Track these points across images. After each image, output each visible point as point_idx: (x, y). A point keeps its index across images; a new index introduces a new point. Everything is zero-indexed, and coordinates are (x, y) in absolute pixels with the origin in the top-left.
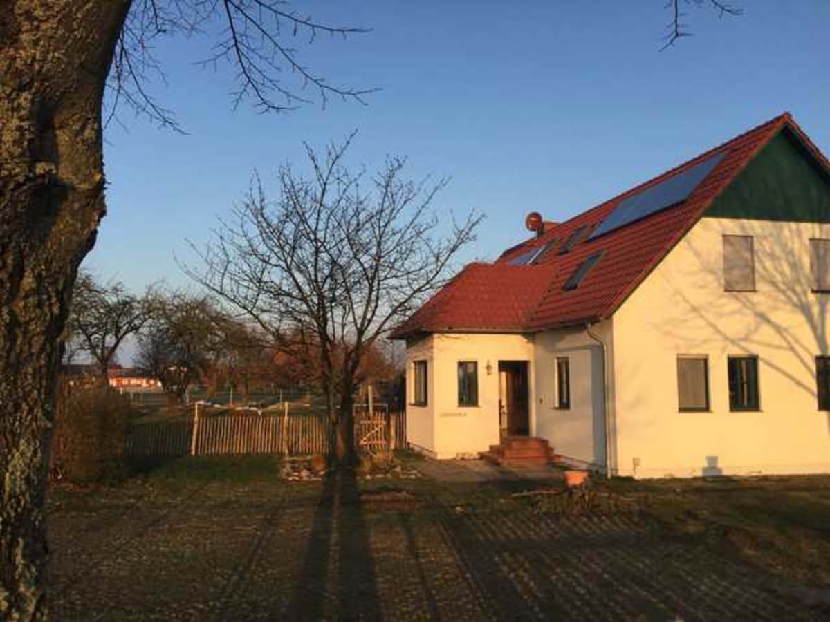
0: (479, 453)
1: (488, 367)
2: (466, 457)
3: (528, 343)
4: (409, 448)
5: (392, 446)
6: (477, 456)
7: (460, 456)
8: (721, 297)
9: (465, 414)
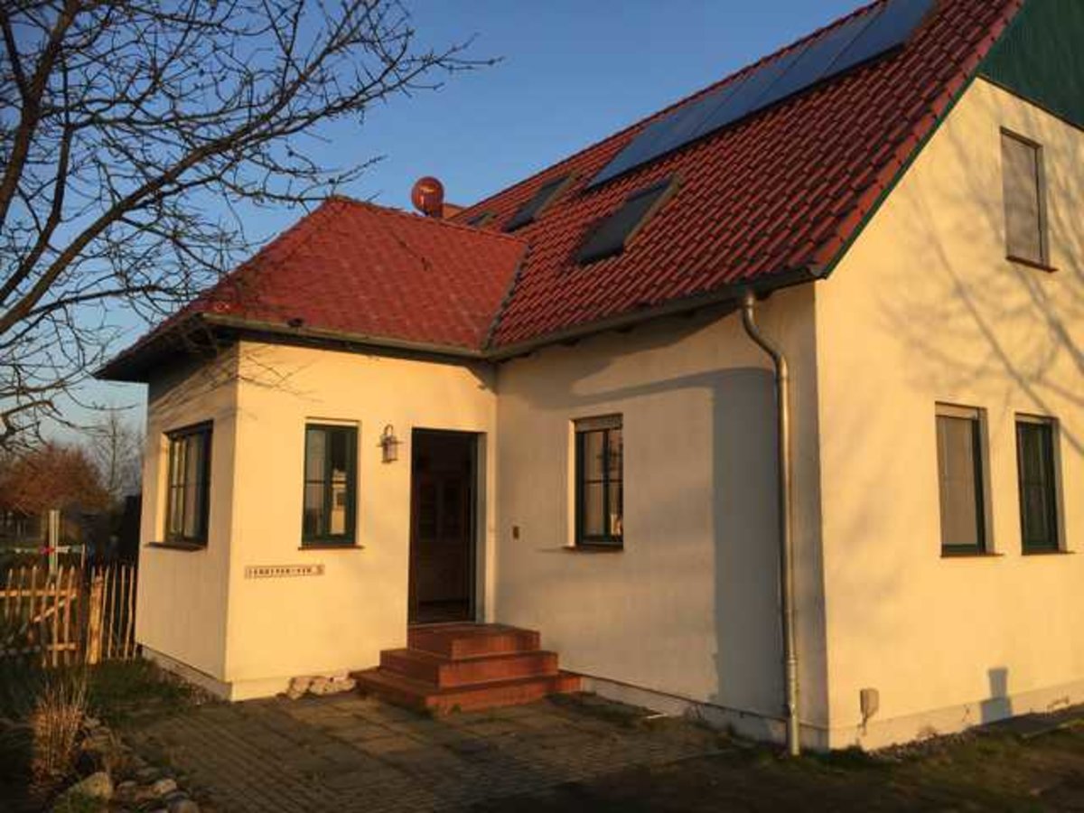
0: (352, 675)
1: (387, 444)
2: (318, 689)
3: (482, 388)
4: (143, 662)
5: (93, 658)
6: (349, 685)
7: (301, 688)
8: (1000, 269)
9: (320, 570)
